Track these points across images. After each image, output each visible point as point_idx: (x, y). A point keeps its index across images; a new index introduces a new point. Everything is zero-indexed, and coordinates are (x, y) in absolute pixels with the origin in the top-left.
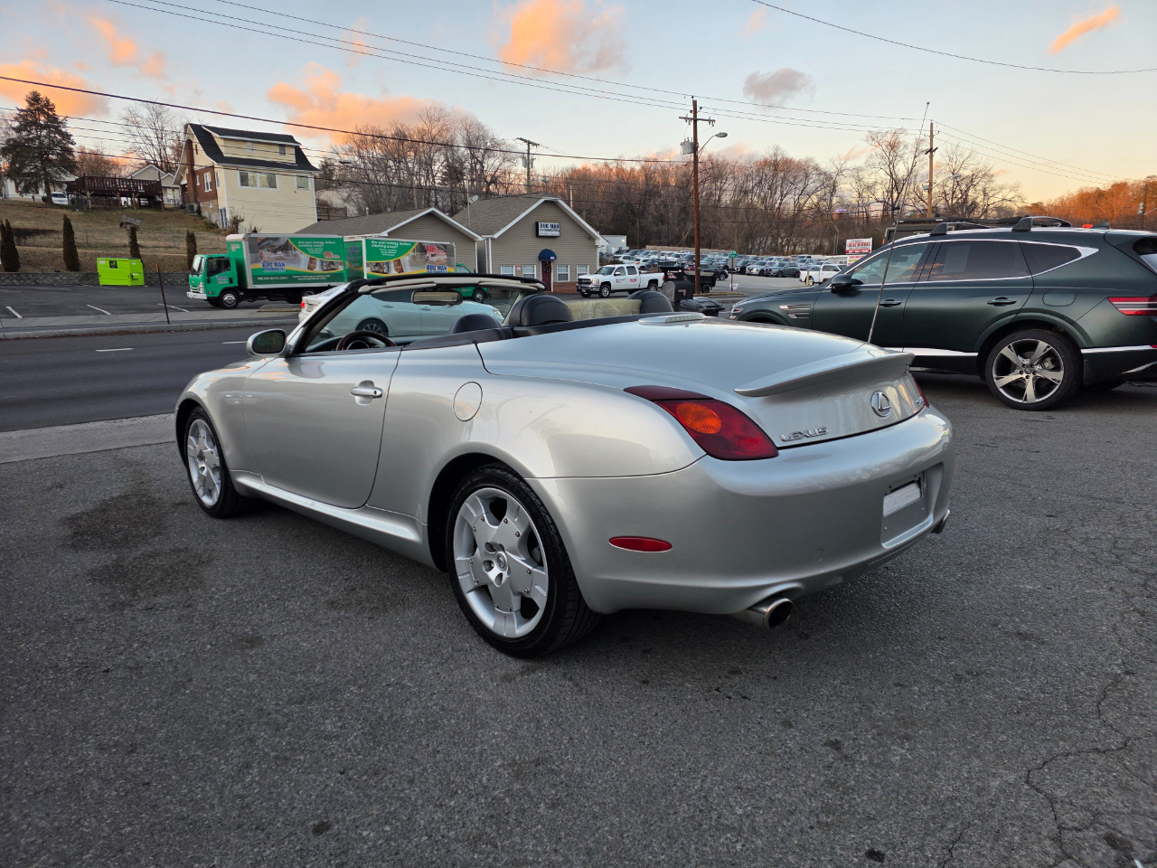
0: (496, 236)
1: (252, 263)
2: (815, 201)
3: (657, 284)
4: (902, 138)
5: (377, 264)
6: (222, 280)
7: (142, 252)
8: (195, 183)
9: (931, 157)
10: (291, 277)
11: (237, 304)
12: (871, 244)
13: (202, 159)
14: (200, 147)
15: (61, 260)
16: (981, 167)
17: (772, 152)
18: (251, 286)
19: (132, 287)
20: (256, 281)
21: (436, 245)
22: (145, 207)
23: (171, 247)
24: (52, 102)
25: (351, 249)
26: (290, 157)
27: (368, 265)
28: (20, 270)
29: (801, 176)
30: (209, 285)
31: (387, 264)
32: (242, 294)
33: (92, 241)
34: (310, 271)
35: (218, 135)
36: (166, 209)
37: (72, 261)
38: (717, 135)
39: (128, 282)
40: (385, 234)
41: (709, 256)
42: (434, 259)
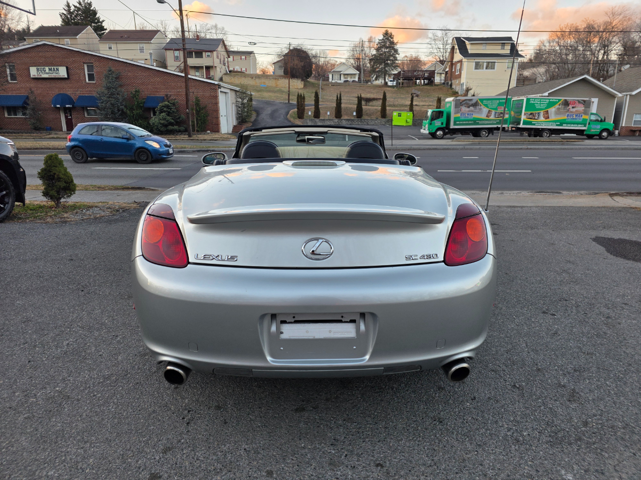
0: (634, 93)
1: (455, 114)
5: (531, 114)
6: (438, 123)
7: (415, 108)
8: (452, 69)
10: (475, 122)
11: (443, 137)
13: (458, 56)
14: (458, 51)
15: (379, 113)
18: (452, 126)
19: (406, 126)
20: (455, 124)
21: (578, 100)
22: (426, 84)
23: (430, 105)
24: (393, 34)
25: (517, 104)
26: (507, 50)
27: (525, 114)
28: (363, 117)
30: (431, 126)
31: (539, 113)
32: (447, 131)
33: (396, 103)
34: (487, 118)
35: (467, 42)
36: (435, 85)
37: (384, 113)
39: (404, 124)
40: (547, 94)
42: (574, 110)
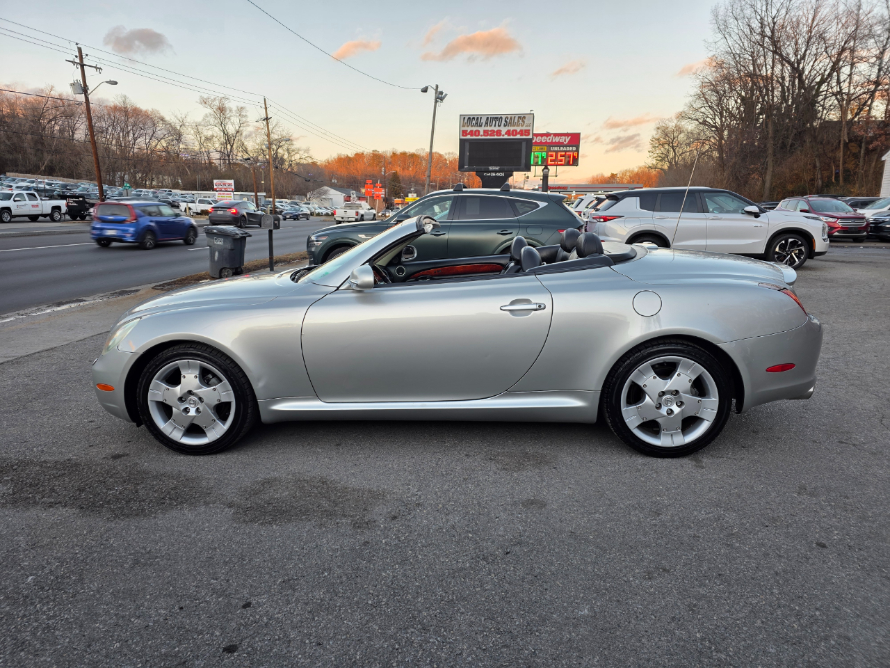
2: (165, 145)
3: (60, 210)
4: (227, 105)
9: (268, 123)
12: (233, 184)
16: (284, 134)
17: (121, 100)
29: (149, 124)
38: (107, 82)
41: (83, 186)
